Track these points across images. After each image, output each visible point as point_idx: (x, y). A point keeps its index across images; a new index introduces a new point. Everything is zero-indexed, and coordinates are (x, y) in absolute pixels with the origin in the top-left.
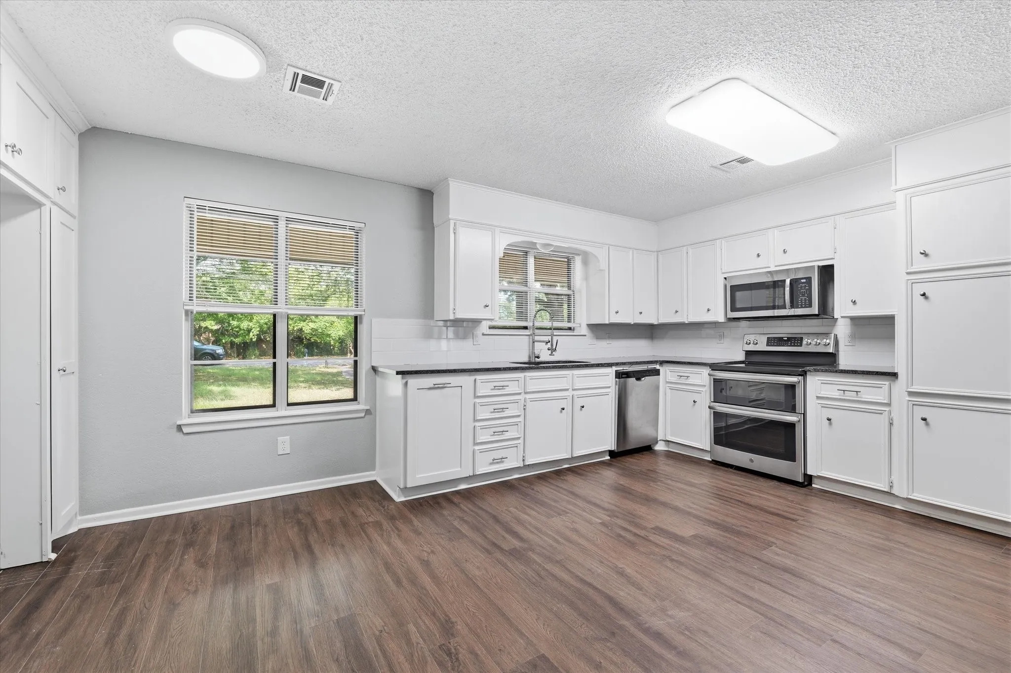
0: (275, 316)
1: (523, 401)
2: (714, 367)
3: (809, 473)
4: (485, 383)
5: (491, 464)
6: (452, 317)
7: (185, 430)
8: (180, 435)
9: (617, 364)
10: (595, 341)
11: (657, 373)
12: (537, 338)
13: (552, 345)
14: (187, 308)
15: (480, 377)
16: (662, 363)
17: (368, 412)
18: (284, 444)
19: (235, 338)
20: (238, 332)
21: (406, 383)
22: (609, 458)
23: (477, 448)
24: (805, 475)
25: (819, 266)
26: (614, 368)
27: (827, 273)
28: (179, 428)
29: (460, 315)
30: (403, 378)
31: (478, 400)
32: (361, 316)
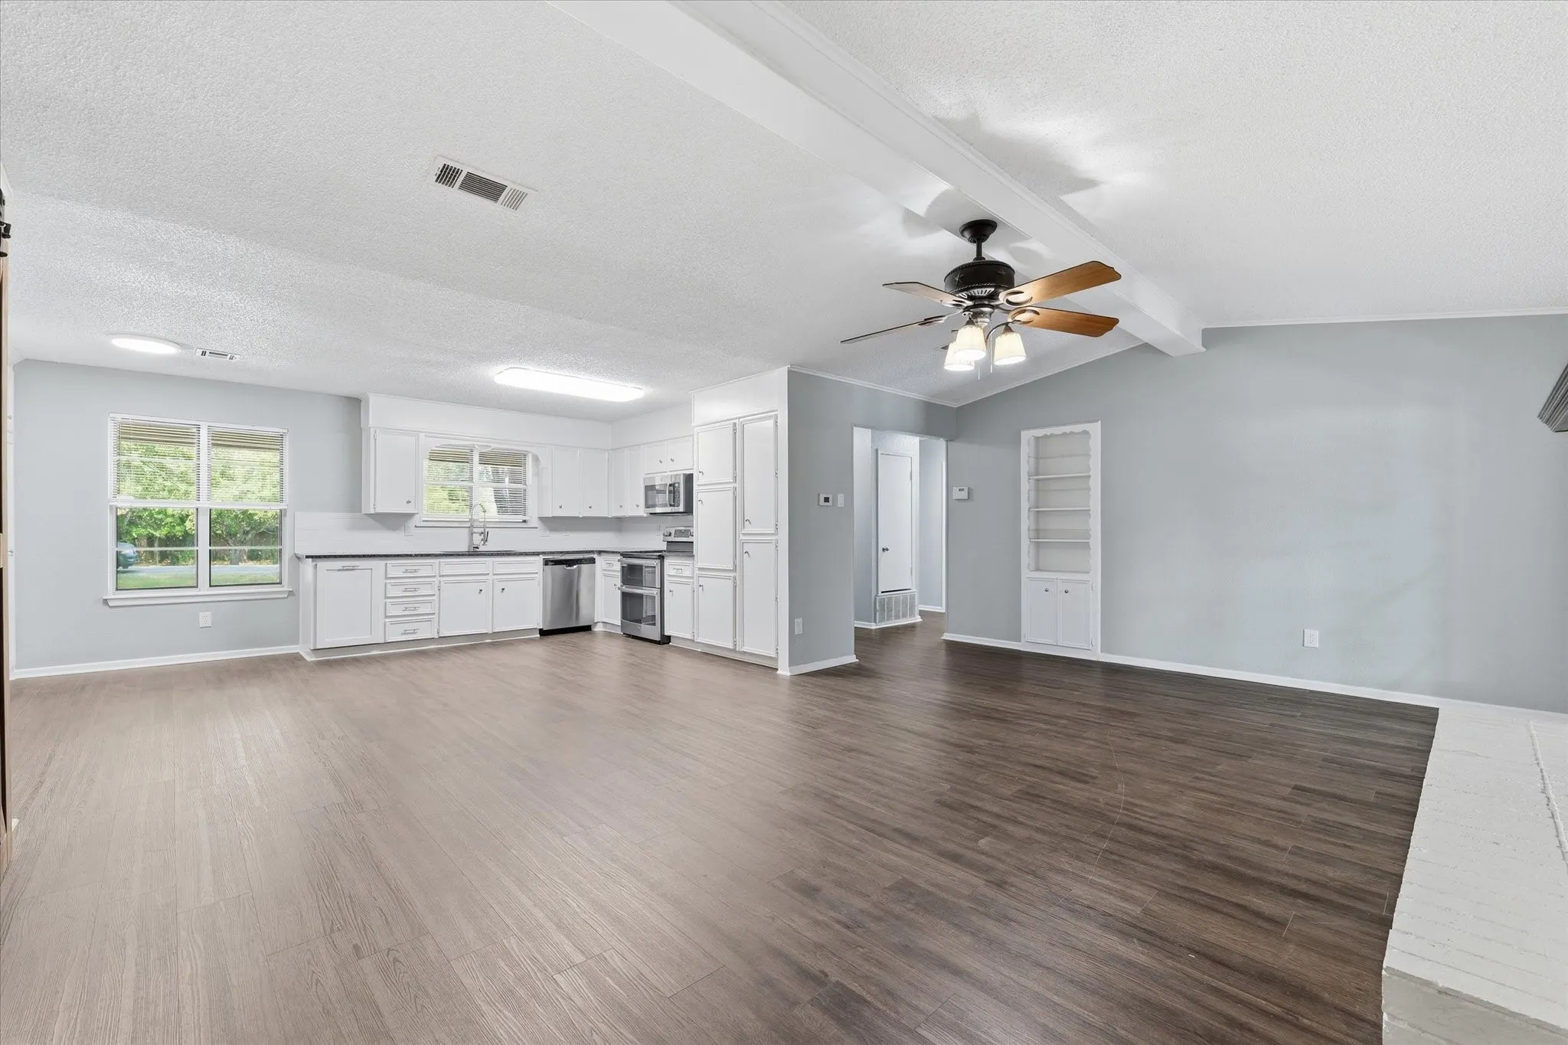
0: (197, 509)
1: (437, 583)
2: (625, 555)
3: (666, 634)
4: (396, 568)
5: (403, 634)
6: (372, 512)
7: (111, 604)
8: (107, 608)
9: (544, 553)
10: (548, 533)
11: (592, 561)
12: (475, 530)
13: (484, 536)
14: (111, 504)
15: (390, 562)
16: (600, 552)
17: (291, 593)
18: (205, 618)
19: (155, 530)
20: (161, 520)
21: (316, 565)
22: (539, 636)
23: (387, 620)
24: (663, 635)
25: (684, 474)
26: (542, 557)
27: (689, 479)
28: (105, 601)
29: (380, 510)
30: (312, 561)
31: (388, 581)
32: (285, 510)
